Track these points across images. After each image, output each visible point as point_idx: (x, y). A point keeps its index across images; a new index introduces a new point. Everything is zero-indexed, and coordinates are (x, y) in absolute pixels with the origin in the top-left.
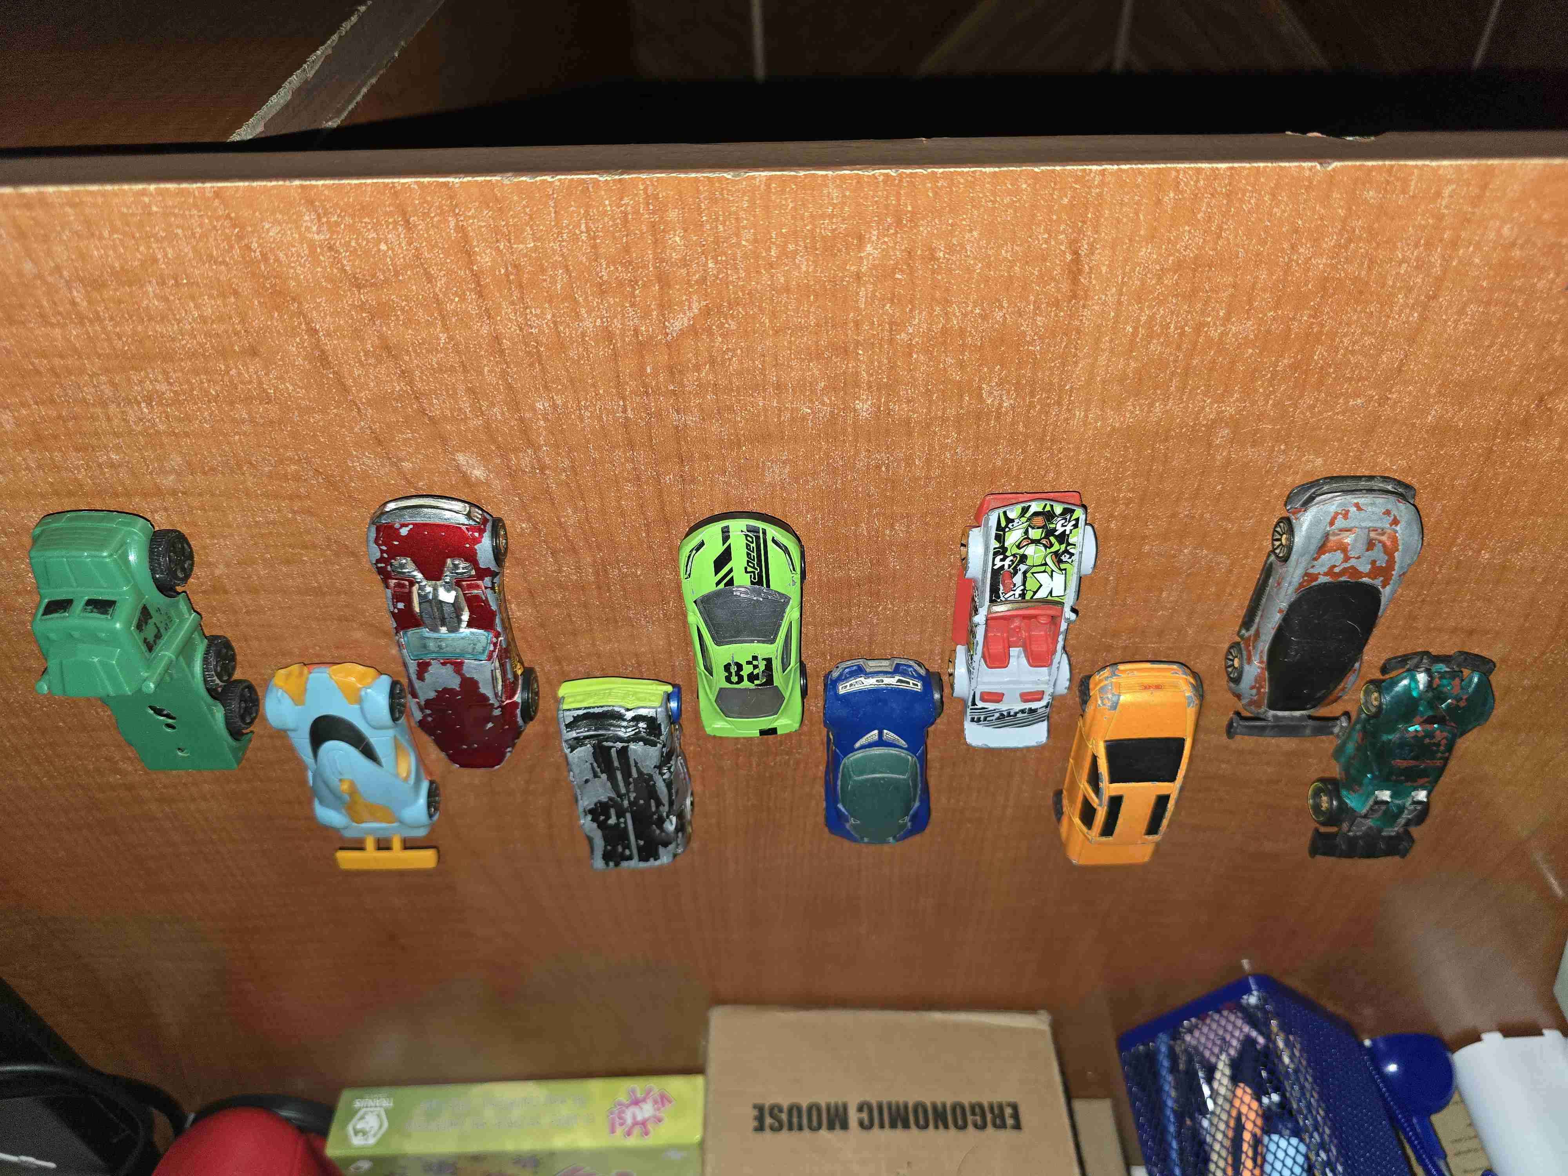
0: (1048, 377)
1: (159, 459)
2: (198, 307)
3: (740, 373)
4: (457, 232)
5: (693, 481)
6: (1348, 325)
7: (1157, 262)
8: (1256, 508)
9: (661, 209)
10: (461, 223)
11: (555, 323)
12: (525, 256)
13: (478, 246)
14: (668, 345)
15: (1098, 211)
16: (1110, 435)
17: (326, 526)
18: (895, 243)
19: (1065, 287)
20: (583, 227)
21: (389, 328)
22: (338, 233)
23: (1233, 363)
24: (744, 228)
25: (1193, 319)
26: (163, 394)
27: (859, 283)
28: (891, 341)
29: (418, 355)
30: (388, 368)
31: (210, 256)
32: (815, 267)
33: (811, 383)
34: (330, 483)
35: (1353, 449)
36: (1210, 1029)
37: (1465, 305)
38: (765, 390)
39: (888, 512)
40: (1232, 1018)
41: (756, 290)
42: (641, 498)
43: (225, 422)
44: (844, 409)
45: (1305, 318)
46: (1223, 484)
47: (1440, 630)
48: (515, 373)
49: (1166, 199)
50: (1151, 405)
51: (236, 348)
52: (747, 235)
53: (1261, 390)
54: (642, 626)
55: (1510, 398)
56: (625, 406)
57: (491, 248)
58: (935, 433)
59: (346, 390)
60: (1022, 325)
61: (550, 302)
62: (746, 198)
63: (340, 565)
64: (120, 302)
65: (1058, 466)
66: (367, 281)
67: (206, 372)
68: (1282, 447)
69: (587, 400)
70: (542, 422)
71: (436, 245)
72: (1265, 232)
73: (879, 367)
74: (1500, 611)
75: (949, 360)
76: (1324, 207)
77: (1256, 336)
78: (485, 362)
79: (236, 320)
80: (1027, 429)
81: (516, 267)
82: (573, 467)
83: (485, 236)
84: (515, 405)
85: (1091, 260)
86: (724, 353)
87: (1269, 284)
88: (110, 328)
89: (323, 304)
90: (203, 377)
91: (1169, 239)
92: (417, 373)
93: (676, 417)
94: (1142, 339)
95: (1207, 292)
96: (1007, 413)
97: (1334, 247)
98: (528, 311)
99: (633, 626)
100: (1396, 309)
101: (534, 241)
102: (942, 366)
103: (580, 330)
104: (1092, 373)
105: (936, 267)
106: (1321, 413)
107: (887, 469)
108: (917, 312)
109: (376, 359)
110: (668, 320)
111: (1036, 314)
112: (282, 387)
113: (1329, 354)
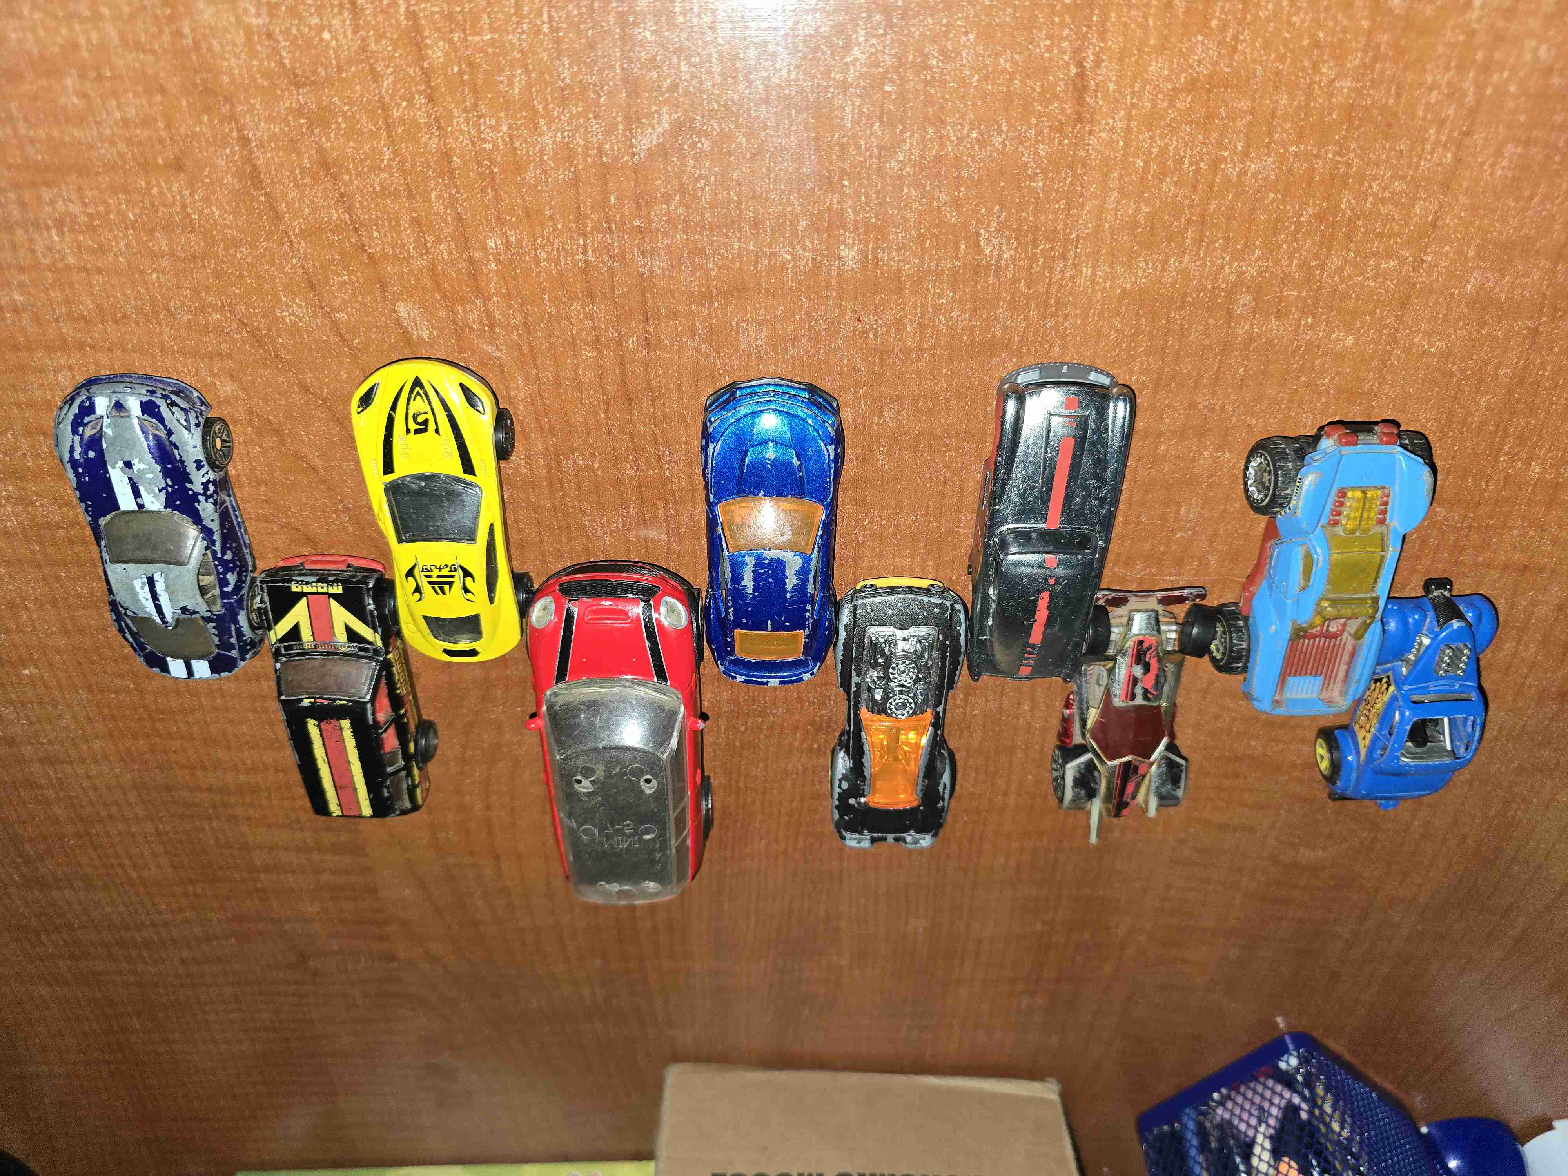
0: (1052, 222)
1: (67, 302)
2: (119, 107)
3: (713, 205)
4: (407, 19)
5: (659, 345)
6: (1377, 165)
7: (1168, 79)
8: (1283, 399)
10: (412, 8)
11: (511, 137)
12: (480, 50)
13: (429, 37)
14: (635, 169)
15: (1105, 14)
16: (1121, 299)
17: (248, 394)
18: (884, 47)
19: (1069, 107)
20: (545, 17)
21: (328, 139)
22: (278, 17)
23: (1253, 210)
25: (1209, 153)
27: (845, 95)
28: (880, 170)
29: (359, 174)
30: (325, 189)
31: (138, 44)
32: (798, 73)
33: (791, 221)
34: (257, 339)
36: (1245, 1098)
37: (1502, 144)
38: (740, 229)
39: (876, 393)
40: (1270, 1083)
41: (733, 101)
42: (600, 367)
43: (142, 256)
44: (828, 256)
45: (1330, 156)
46: (1246, 366)
47: (1489, 565)
48: (465, 200)
50: (1165, 262)
51: (160, 160)
53: (1285, 246)
54: (598, 537)
55: (1556, 264)
57: (444, 40)
58: (928, 290)
59: (278, 217)
60: (1023, 155)
61: (507, 110)
63: (261, 447)
64: (36, 98)
65: (1064, 337)
66: (307, 78)
67: (126, 191)
68: (1310, 320)
69: (543, 236)
70: (493, 265)
71: (383, 36)
72: (1286, 46)
73: (867, 204)
74: (1555, 542)
75: (944, 197)
76: (1346, 16)
77: (1277, 177)
78: (432, 186)
79: (161, 124)
80: (1029, 288)
81: (470, 64)
82: (525, 324)
83: (438, 25)
84: (464, 242)
85: (1097, 75)
86: (697, 180)
87: (1290, 111)
88: (22, 131)
89: (258, 106)
90: (122, 196)
91: (1181, 51)
92: (358, 197)
93: (640, 260)
94: (1153, 176)
95: (1223, 119)
96: (1007, 266)
97: (1358, 67)
98: (482, 120)
99: (588, 538)
100: (1428, 147)
101: (491, 32)
102: (935, 204)
103: (539, 146)
104: (1099, 218)
105: (929, 77)
106: (1350, 277)
107: (876, 334)
108: (908, 134)
109: (313, 178)
110: (635, 137)
111: (1038, 141)
112: (208, 211)
113: (1357, 203)
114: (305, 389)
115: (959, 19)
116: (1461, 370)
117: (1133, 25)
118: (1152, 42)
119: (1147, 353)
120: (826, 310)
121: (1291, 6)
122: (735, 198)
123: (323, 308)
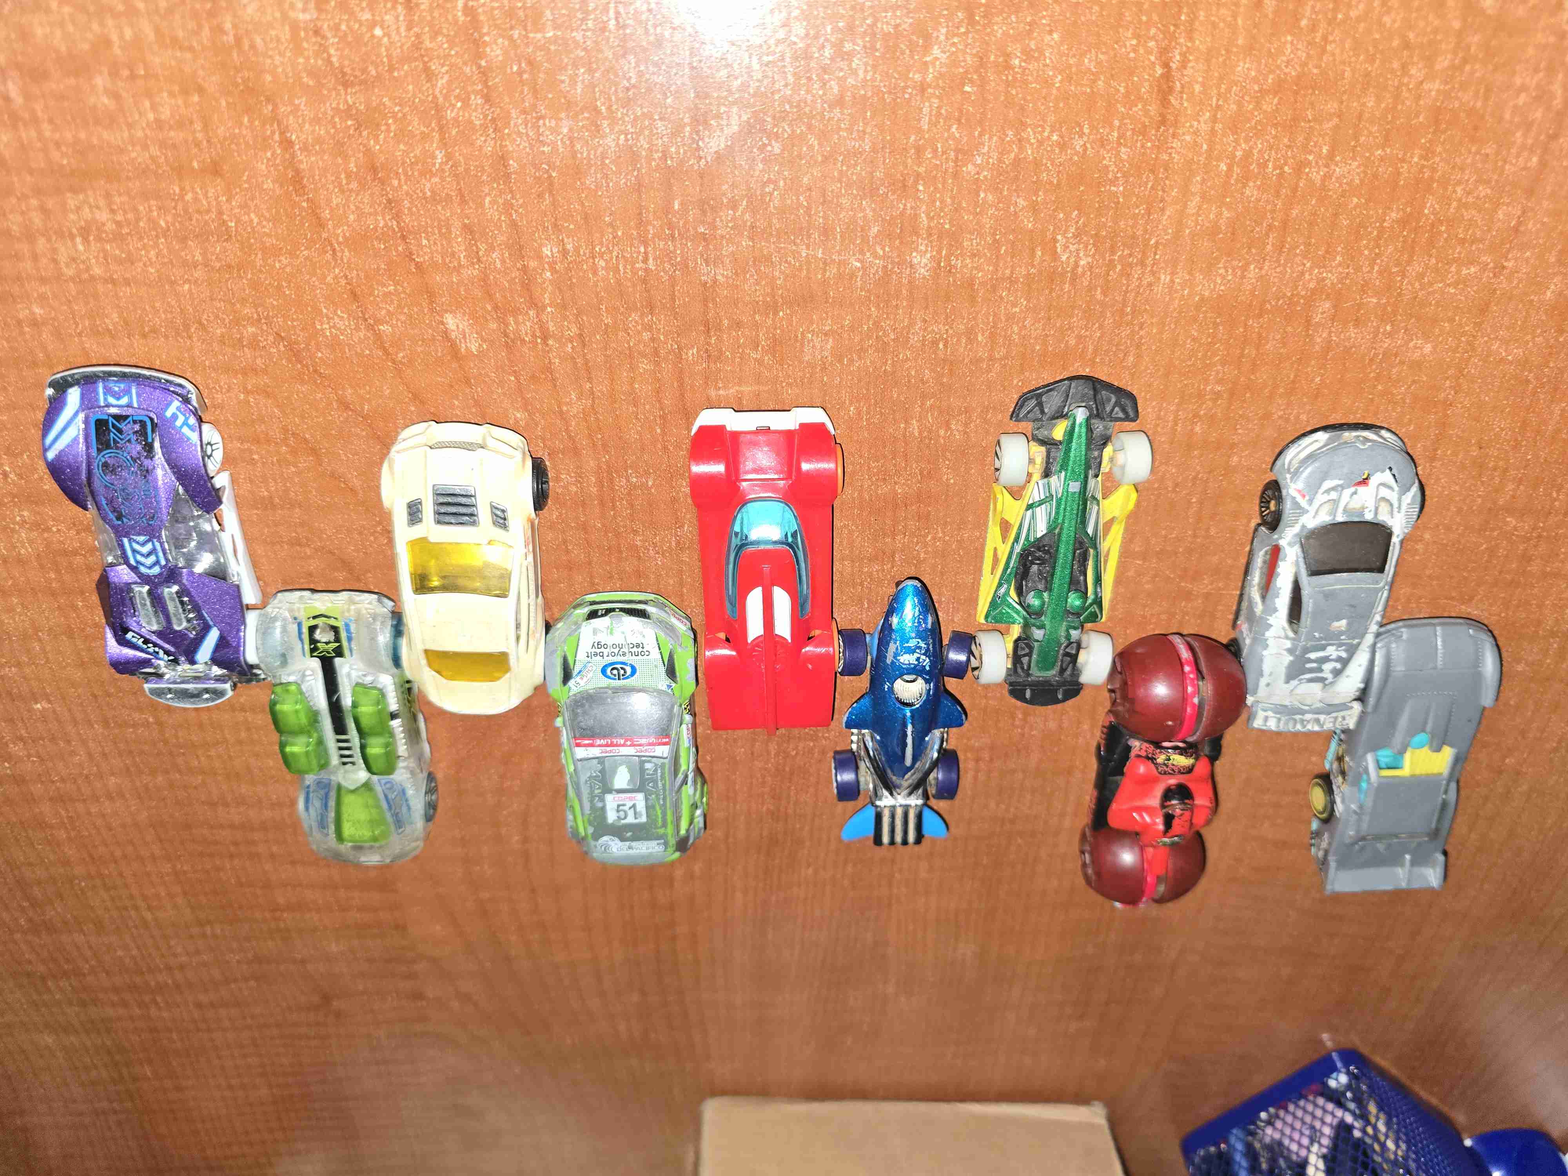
0: (1132, 227)
1: (91, 315)
2: (154, 107)
3: (781, 212)
4: (465, 14)
5: (720, 357)
6: (1462, 169)
7: (1255, 80)
11: (572, 140)
12: (541, 48)
13: (488, 34)
14: (701, 173)
15: (1193, 13)
16: (1198, 307)
17: (283, 412)
18: (966, 46)
19: (1153, 109)
20: (612, 14)
21: (377, 142)
22: (327, 11)
23: (1336, 215)
25: (1293, 156)
26: (104, 224)
27: (922, 96)
28: (955, 175)
29: (408, 179)
30: (372, 195)
31: (175, 41)
32: (875, 73)
33: (863, 230)
34: (294, 354)
35: (1464, 334)
36: (1295, 1117)
38: (809, 237)
39: (944, 405)
40: (1321, 1101)
41: (805, 103)
42: (659, 380)
43: (173, 266)
44: (898, 264)
45: (1416, 159)
46: (1323, 375)
48: (521, 206)
50: (1245, 268)
51: (195, 165)
53: (1366, 252)
57: (503, 37)
58: (1001, 298)
59: (320, 224)
60: (1104, 158)
61: (568, 111)
63: (296, 466)
64: (63, 98)
65: (1138, 346)
66: (356, 77)
67: (158, 197)
68: (1388, 328)
69: (601, 244)
70: (548, 274)
71: (439, 32)
72: (1375, 47)
73: (942, 209)
75: (1021, 202)
77: (1362, 181)
78: (487, 191)
79: (198, 126)
80: (1106, 296)
81: (531, 63)
82: (580, 336)
83: (499, 22)
84: (518, 249)
85: (1183, 75)
86: (764, 184)
87: (1377, 114)
88: (47, 134)
89: (302, 107)
90: (153, 202)
91: (1270, 51)
92: (406, 203)
93: (705, 269)
94: (1237, 180)
95: (1309, 121)
96: (1083, 274)
97: (1448, 68)
98: (541, 122)
99: (639, 558)
100: (1514, 151)
101: (555, 29)
102: (1012, 209)
103: (601, 149)
104: (1180, 222)
105: (1010, 78)
106: (1431, 284)
107: (945, 346)
108: (987, 137)
109: (360, 183)
110: (702, 139)
111: (1119, 144)
112: (245, 218)
113: (1441, 208)
114: (345, 405)
115: (1044, 17)
116: (1537, 378)
117: (1222, 25)
119: (1224, 363)
120: (895, 320)
122: (805, 203)
123: (366, 320)
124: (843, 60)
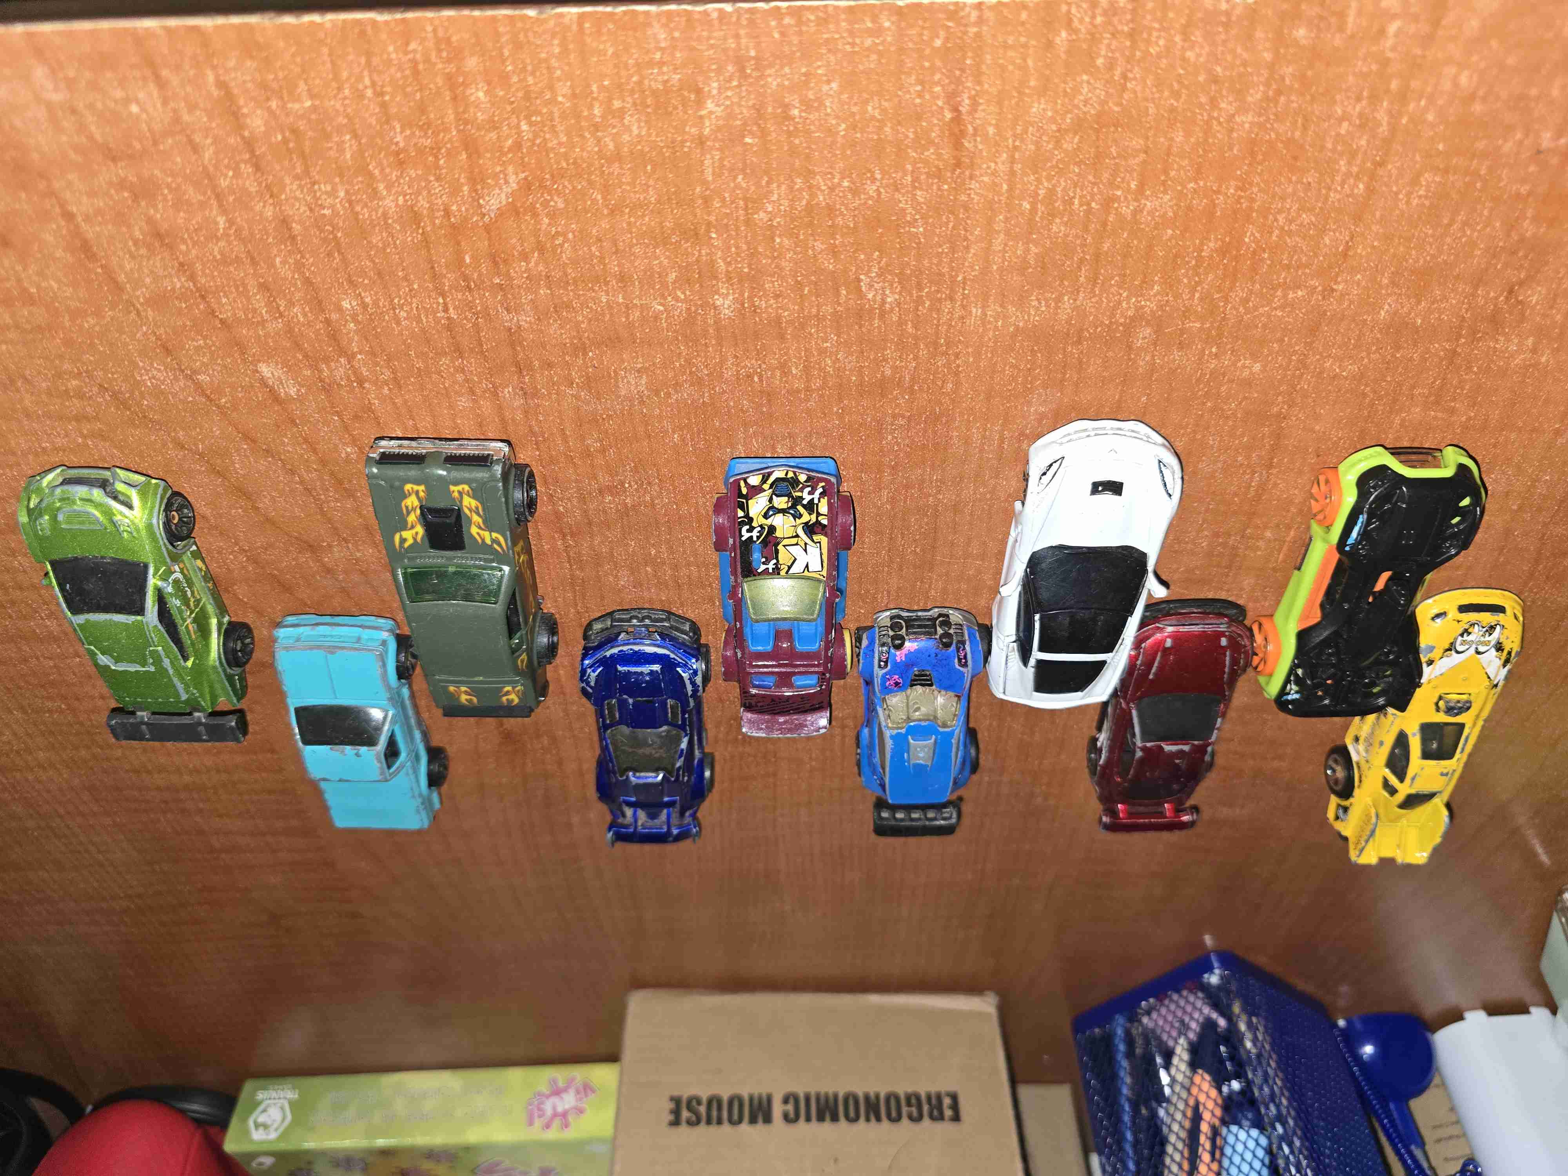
0: (937, 265)
3: (575, 262)
4: (218, 89)
5: (535, 394)
7: (1052, 120)
8: (1188, 424)
9: (457, 55)
10: (222, 78)
11: (350, 202)
12: (302, 117)
13: (245, 106)
14: (487, 228)
15: (978, 56)
16: (1014, 336)
19: (947, 153)
20: (367, 81)
21: (156, 211)
22: (79, 92)
23: (1150, 247)
24: (559, 79)
25: (1101, 192)
27: (702, 149)
28: (748, 222)
29: (195, 243)
30: (163, 259)
32: (649, 129)
33: (659, 274)
34: (120, 401)
35: (1294, 353)
36: (1169, 1010)
37: (1419, 175)
38: (607, 283)
40: (1192, 996)
41: (582, 158)
44: (701, 306)
45: (1232, 191)
46: (1149, 395)
48: (312, 265)
49: (1058, 40)
50: (1058, 300)
52: (563, 89)
53: (1185, 281)
55: (1476, 287)
56: (445, 304)
57: (261, 108)
58: (811, 334)
59: (119, 288)
60: (900, 201)
61: (341, 175)
62: (556, 42)
65: (957, 374)
66: (122, 152)
68: (1214, 350)
69: (399, 297)
70: (352, 325)
71: (195, 107)
72: (1179, 82)
73: (738, 254)
75: (819, 246)
76: (1246, 49)
77: (1175, 213)
78: (275, 252)
80: (917, 329)
81: (294, 131)
82: (395, 379)
83: (253, 94)
84: (319, 305)
85: (974, 118)
86: (554, 237)
87: (1187, 148)
89: (76, 182)
91: (1065, 91)
92: (198, 266)
93: (506, 316)
94: (1041, 218)
95: (1114, 158)
96: (892, 310)
97: (1261, 100)
98: (316, 187)
100: (1338, 178)
101: (311, 99)
102: (810, 252)
103: (381, 211)
104: (986, 260)
105: (791, 128)
106: (1256, 308)
107: (760, 379)
108: (775, 185)
109: (149, 250)
110: (483, 197)
111: (915, 188)
112: (44, 284)
113: (1262, 236)
114: (180, 445)
116: (1374, 392)
117: (1011, 68)
118: (1032, 83)
119: (1045, 386)
120: (706, 357)
121: (1184, 40)
122: (597, 253)
123: (183, 371)
124: (613, 117)
